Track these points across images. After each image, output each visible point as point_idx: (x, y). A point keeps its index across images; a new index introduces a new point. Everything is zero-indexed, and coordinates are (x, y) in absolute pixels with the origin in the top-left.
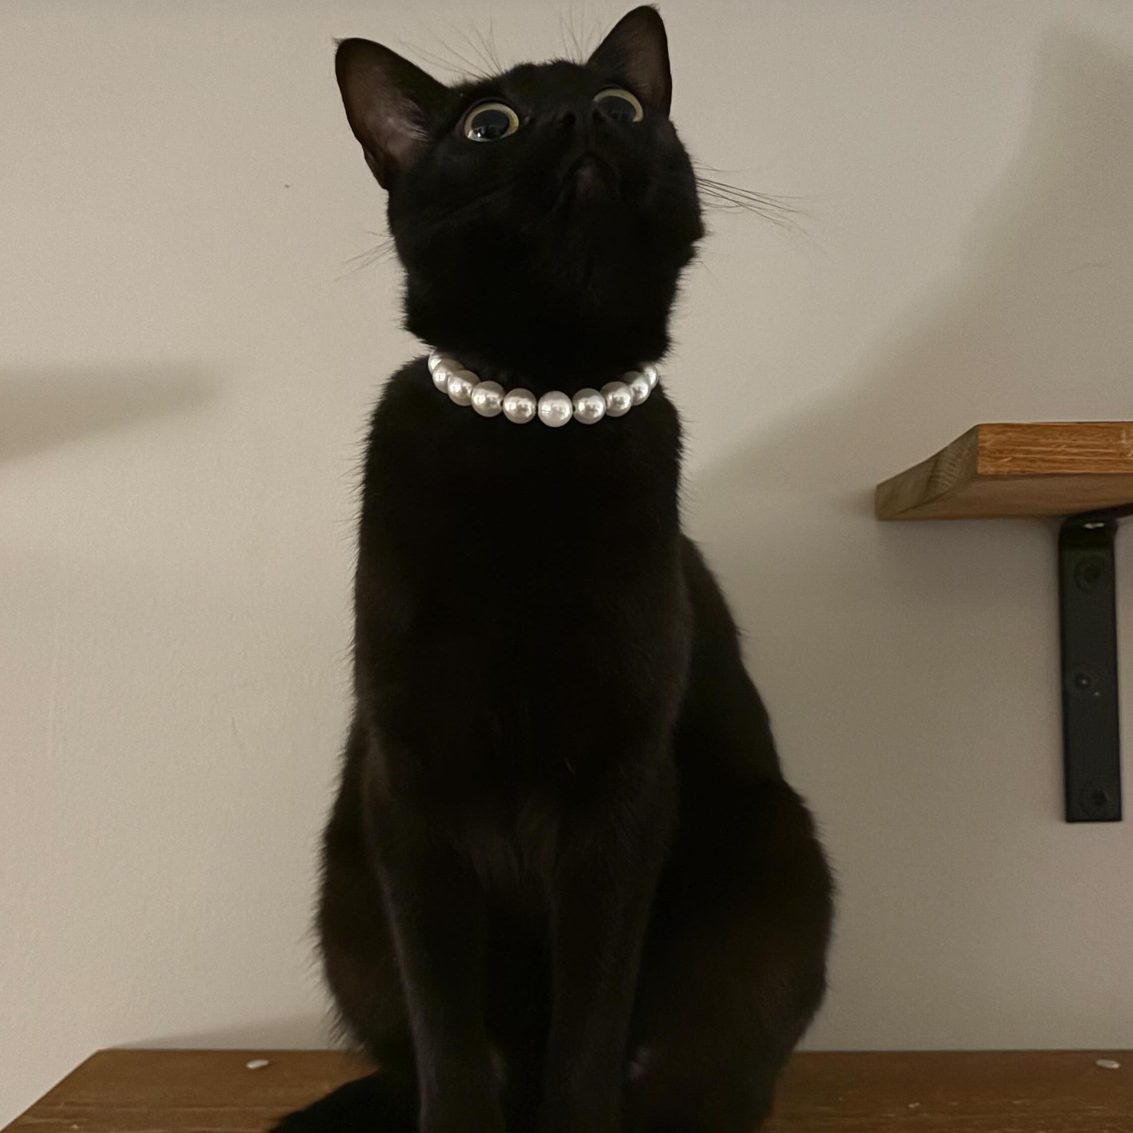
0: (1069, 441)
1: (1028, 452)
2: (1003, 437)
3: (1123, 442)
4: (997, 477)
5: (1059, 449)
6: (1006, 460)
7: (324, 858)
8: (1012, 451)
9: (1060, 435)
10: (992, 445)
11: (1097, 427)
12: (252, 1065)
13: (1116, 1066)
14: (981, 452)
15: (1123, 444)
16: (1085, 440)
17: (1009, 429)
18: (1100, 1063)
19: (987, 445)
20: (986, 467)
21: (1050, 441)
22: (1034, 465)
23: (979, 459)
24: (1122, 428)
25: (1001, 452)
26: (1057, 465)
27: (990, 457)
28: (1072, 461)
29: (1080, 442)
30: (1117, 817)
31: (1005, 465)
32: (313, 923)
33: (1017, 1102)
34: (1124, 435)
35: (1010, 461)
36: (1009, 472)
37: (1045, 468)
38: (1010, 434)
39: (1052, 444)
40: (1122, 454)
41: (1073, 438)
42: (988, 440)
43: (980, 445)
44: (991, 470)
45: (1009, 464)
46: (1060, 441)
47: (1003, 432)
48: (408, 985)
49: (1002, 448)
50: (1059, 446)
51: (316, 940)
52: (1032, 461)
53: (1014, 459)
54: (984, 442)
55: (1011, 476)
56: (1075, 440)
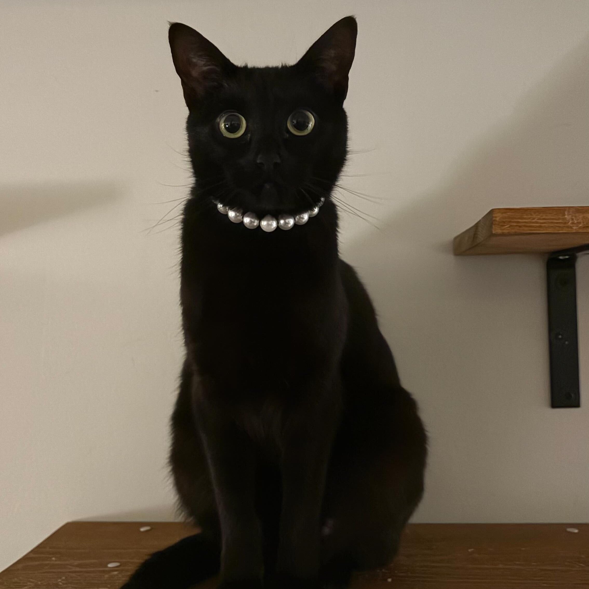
0: (539, 217)
1: (518, 222)
2: (505, 215)
3: (566, 216)
4: (503, 235)
5: (534, 221)
6: (507, 226)
7: (173, 429)
8: (510, 222)
9: (535, 213)
10: (500, 219)
11: (554, 209)
12: (142, 529)
13: (576, 531)
14: (494, 223)
15: (566, 218)
16: (546, 216)
17: (508, 211)
18: (569, 530)
19: (497, 219)
20: (497, 230)
21: (530, 216)
22: (521, 229)
23: (493, 226)
24: (565, 210)
25: (504, 222)
26: (533, 229)
27: (499, 225)
28: (540, 227)
29: (544, 217)
30: (577, 405)
31: (506, 229)
32: (168, 460)
33: (523, 549)
34: (566, 213)
35: (509, 227)
36: (508, 232)
37: (527, 230)
38: (508, 214)
39: (530, 218)
40: (565, 223)
41: (541, 215)
42: (498, 217)
43: (494, 219)
44: (499, 231)
45: (509, 228)
46: (534, 216)
47: (505, 213)
48: (216, 490)
49: (504, 220)
50: (534, 219)
51: (170, 468)
52: (520, 227)
53: (511, 226)
54: (496, 217)
55: (509, 234)
56: (542, 216)
